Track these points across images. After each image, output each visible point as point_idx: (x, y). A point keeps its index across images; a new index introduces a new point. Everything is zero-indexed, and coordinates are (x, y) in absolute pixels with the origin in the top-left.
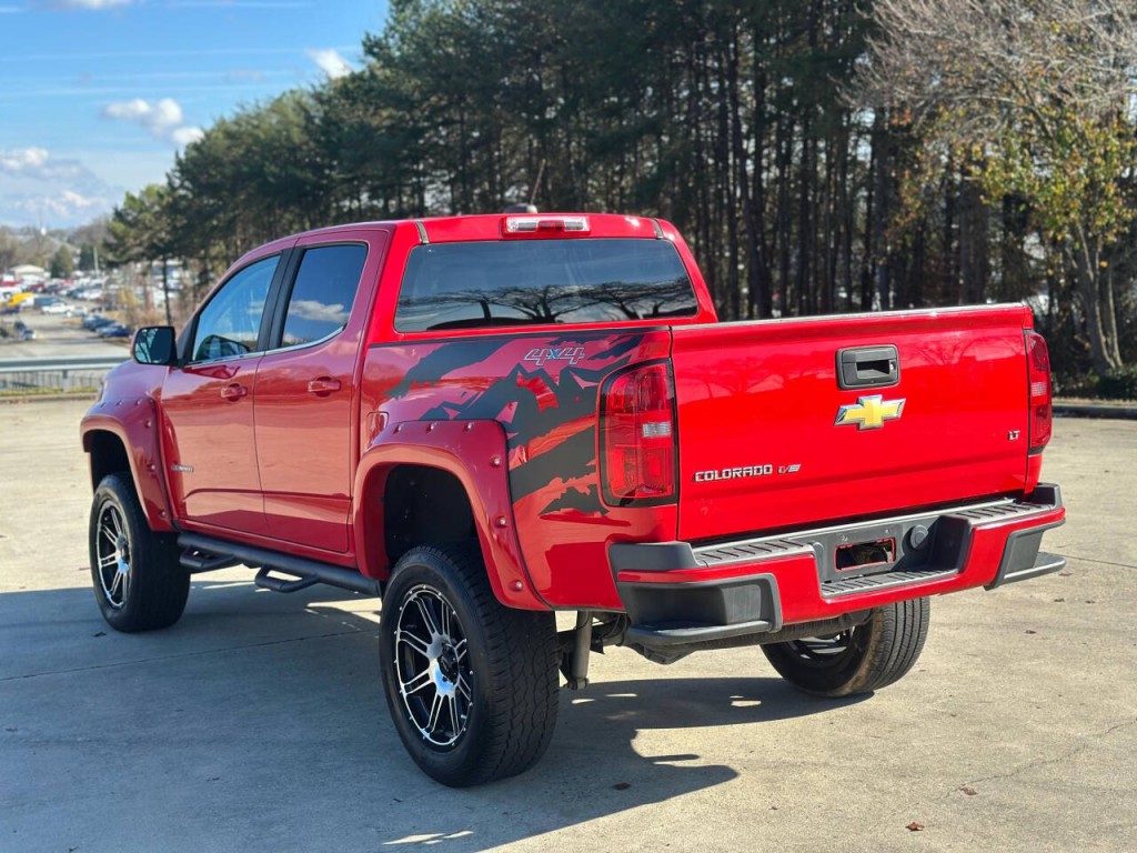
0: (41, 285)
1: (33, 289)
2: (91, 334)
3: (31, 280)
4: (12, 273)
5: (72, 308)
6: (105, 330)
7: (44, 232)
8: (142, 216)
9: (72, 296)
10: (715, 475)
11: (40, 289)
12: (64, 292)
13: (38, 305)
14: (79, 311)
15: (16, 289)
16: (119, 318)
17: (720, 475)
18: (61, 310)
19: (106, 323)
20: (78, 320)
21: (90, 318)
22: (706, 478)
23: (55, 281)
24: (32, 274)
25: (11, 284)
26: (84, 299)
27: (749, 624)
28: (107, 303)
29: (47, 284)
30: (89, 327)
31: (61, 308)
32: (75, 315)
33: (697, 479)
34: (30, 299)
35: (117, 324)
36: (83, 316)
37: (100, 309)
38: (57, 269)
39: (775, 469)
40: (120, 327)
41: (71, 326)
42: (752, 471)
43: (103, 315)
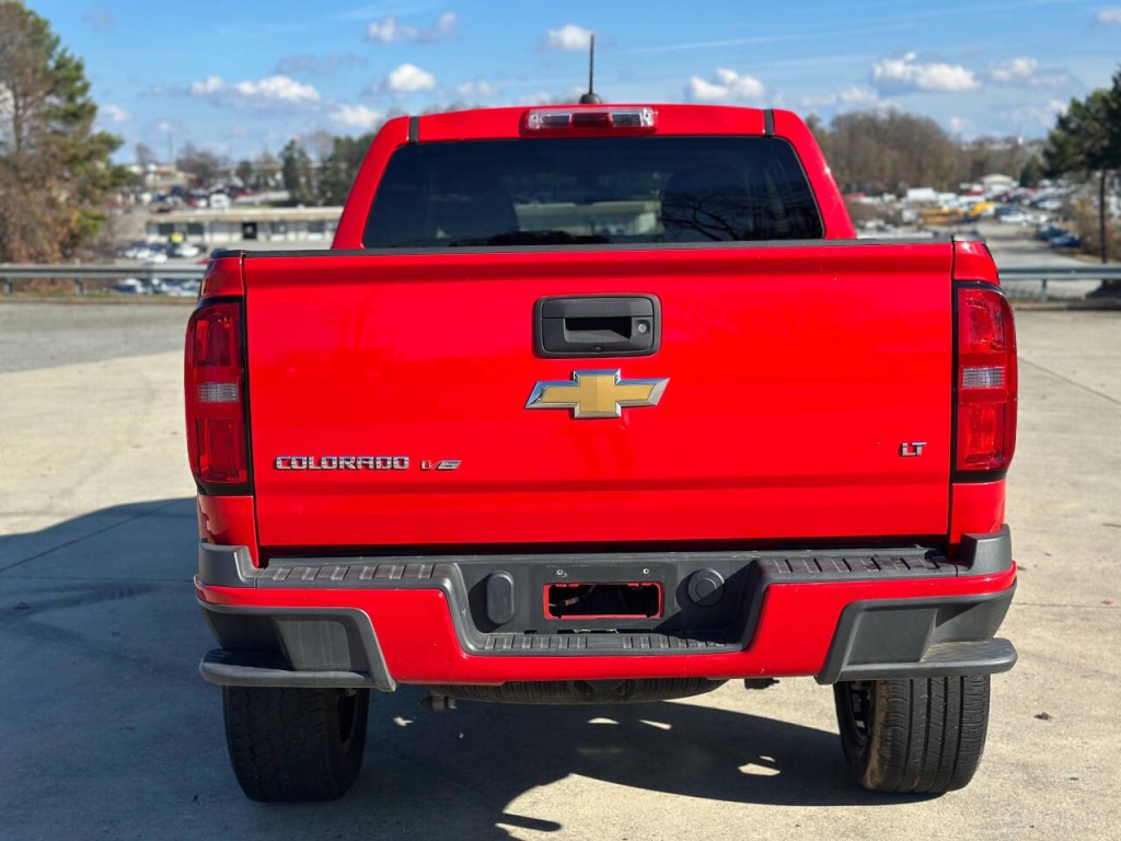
0: (1006, 194)
1: (997, 199)
2: (1042, 244)
3: (997, 189)
4: (981, 183)
5: (1030, 217)
6: (1057, 240)
7: (1021, 141)
8: (1085, 123)
9: (1034, 206)
10: (309, 463)
11: (1005, 199)
12: (1027, 202)
13: (998, 214)
14: (1036, 222)
15: (980, 199)
16: (1071, 229)
17: (318, 463)
18: (1020, 219)
19: (1058, 233)
20: (1032, 230)
21: (1045, 229)
22: (294, 464)
23: (1022, 191)
24: (999, 183)
25: (978, 194)
26: (1044, 209)
27: (332, 674)
28: (1065, 213)
29: (1012, 194)
30: (1041, 237)
31: (1020, 218)
32: (1032, 225)
33: (280, 464)
34: (991, 208)
35: (1070, 235)
36: (1038, 226)
37: (1057, 220)
38: (1026, 180)
39: (415, 463)
40: (1072, 239)
41: (1025, 236)
42: (375, 462)
43: (1057, 225)
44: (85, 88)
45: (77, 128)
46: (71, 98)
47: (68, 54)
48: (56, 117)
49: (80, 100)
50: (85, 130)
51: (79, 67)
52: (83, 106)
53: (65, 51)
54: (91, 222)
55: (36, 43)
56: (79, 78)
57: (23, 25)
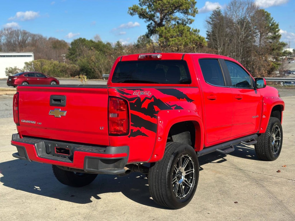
17: (26, 121)
22: (23, 121)
39: (36, 123)
42: (32, 122)
44: (279, 31)
45: (275, 41)
46: (275, 33)
47: (274, 22)
48: (270, 39)
49: (277, 34)
50: (278, 41)
51: (277, 25)
52: (278, 35)
53: (274, 21)
54: (276, 65)
55: (267, 20)
56: (277, 28)
57: (263, 15)
